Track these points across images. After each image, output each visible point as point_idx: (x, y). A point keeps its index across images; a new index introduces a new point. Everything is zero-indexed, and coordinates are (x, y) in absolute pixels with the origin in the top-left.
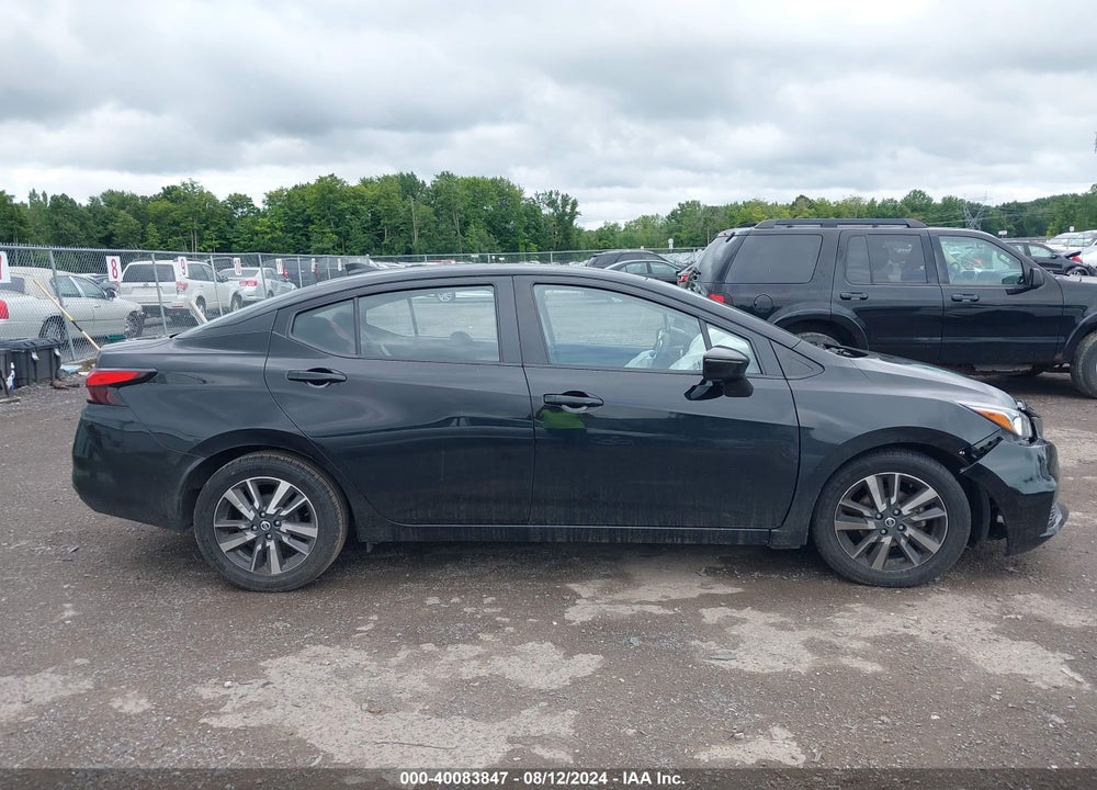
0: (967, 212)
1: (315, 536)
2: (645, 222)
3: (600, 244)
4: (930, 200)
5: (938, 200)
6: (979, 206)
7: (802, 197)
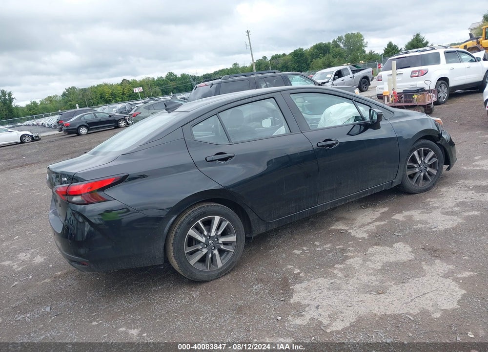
0: (191, 79)
1: (235, 240)
2: (51, 99)
3: (31, 112)
4: (176, 76)
5: (179, 75)
6: (195, 76)
7: (124, 79)
